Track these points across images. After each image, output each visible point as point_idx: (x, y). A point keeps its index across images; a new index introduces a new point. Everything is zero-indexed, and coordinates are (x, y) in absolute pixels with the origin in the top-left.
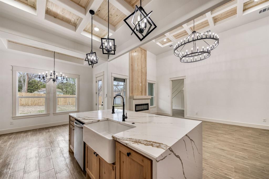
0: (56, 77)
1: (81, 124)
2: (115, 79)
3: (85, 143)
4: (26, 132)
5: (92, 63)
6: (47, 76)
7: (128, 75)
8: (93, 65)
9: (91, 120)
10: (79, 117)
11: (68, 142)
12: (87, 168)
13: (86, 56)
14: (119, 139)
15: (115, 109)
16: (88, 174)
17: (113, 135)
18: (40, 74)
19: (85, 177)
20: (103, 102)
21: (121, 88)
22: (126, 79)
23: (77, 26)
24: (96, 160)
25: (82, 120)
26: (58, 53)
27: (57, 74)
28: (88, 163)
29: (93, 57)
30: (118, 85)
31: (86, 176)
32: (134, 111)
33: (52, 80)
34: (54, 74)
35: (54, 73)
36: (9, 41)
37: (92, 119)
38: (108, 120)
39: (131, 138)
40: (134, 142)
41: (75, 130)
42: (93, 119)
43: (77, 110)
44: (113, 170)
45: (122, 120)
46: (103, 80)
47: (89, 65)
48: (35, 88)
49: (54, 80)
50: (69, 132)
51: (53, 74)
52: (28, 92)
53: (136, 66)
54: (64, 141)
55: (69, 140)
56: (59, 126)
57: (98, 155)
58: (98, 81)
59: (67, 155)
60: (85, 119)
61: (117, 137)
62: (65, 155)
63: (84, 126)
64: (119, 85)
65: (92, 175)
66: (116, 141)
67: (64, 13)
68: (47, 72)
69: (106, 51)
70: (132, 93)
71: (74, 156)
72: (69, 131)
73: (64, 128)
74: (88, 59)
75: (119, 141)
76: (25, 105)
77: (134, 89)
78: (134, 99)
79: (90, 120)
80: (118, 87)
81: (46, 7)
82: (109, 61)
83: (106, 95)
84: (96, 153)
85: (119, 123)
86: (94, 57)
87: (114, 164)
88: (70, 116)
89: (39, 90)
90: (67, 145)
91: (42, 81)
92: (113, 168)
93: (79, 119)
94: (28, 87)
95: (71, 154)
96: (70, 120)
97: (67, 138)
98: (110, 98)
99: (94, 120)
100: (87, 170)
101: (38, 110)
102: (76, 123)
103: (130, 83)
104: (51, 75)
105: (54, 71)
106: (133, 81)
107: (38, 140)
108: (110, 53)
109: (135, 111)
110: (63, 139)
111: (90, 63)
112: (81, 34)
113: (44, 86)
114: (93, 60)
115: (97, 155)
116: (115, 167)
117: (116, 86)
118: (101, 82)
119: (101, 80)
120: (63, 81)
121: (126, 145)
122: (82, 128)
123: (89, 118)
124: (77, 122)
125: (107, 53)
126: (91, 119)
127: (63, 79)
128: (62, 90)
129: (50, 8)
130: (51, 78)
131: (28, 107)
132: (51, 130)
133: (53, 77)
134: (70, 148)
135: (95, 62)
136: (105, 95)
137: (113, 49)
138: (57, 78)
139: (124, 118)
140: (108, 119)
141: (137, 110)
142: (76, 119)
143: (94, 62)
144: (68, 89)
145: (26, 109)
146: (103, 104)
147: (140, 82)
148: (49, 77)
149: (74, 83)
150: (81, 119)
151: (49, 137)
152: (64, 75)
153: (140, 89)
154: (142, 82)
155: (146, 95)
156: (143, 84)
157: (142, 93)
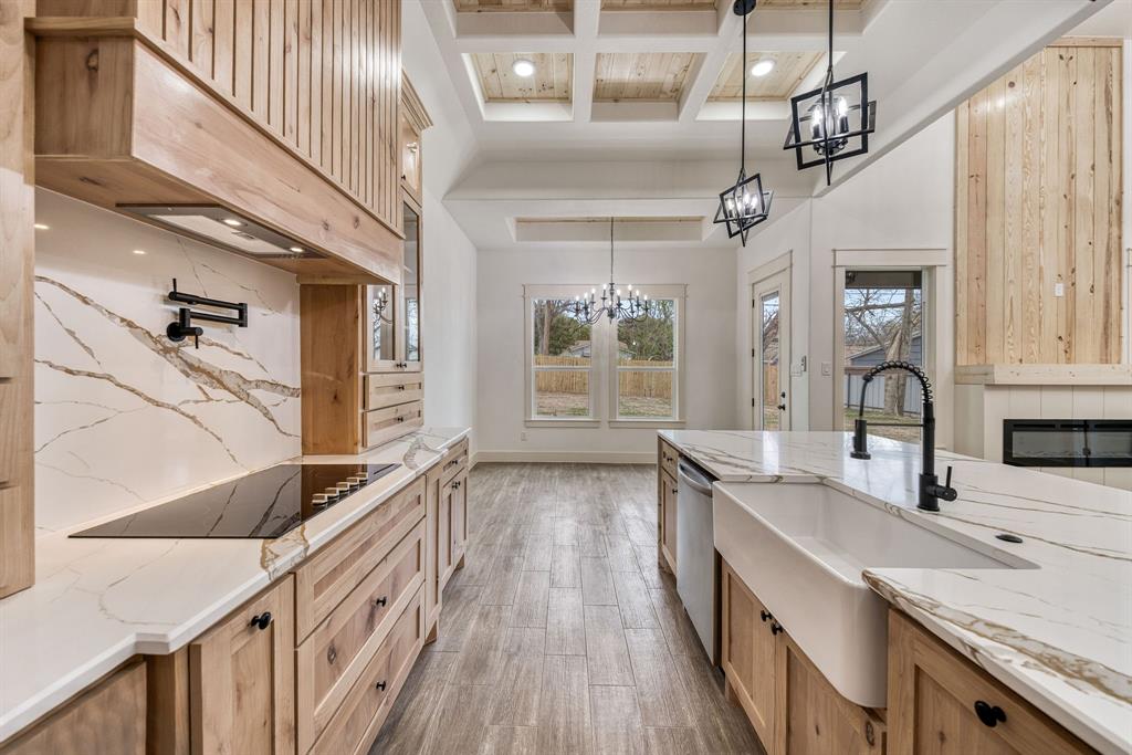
0: (616, 302)
1: (704, 479)
2: (855, 279)
3: (719, 558)
4: (550, 466)
5: (742, 225)
6: (593, 303)
7: (949, 244)
8: (744, 232)
9: (742, 467)
10: (694, 450)
11: (656, 529)
12: (730, 660)
13: (720, 202)
14: (909, 601)
15: (868, 436)
16: (731, 687)
17: (870, 570)
18: (577, 299)
19: (721, 695)
20: (787, 395)
21: (886, 320)
22: (931, 269)
23: (685, 93)
24: (772, 650)
25: (707, 464)
26: (622, 220)
27: (618, 292)
28: (733, 645)
29: (747, 198)
30: (868, 308)
31: (723, 693)
32: (994, 461)
33: (606, 311)
34: (612, 294)
35: (612, 289)
36: (519, 221)
37: (747, 467)
38: (822, 482)
39: (1008, 629)
40: (1032, 661)
41: (679, 496)
42: (748, 464)
43: (677, 420)
44: (872, 744)
45: (917, 500)
46: (785, 292)
47: (731, 235)
48: (564, 342)
49: (611, 315)
50: (660, 498)
51: (608, 295)
52: (550, 352)
53: (1014, 172)
54: (640, 522)
55: (660, 527)
56: (625, 465)
57: (781, 629)
58: (764, 298)
59: (653, 575)
60: (716, 461)
61: (897, 587)
62: (646, 574)
63: (716, 488)
64: (875, 307)
65: (752, 704)
66: (890, 605)
67: (642, 71)
68: (593, 291)
69: (817, 149)
70: (980, 345)
71: (678, 590)
72: (659, 492)
73: (639, 475)
74: (725, 212)
75: (914, 616)
76: (546, 391)
77: (994, 321)
78: (992, 386)
79: (737, 466)
80: (867, 318)
81: (595, 76)
82: (819, 196)
83: (804, 360)
84: (770, 616)
85: (899, 513)
86: (752, 196)
87: (874, 714)
88: (661, 439)
89: (572, 347)
90: (653, 540)
91: (582, 316)
92: (867, 732)
93: (694, 455)
94: (551, 338)
95: (664, 576)
96: (662, 454)
97: (652, 515)
98: (825, 374)
99: (753, 471)
100: (730, 669)
101: (572, 405)
102: (682, 468)
103: (963, 288)
104: (604, 299)
105: (612, 284)
106: (982, 277)
107: (575, 498)
108: (841, 153)
109: (1006, 462)
110: (636, 513)
111: (735, 227)
112: (698, 118)
113: (582, 333)
114: (747, 213)
115: (777, 629)
116: (884, 735)
117: (852, 311)
118: (775, 301)
119: (776, 294)
120: (635, 315)
121: (967, 653)
122: (709, 494)
123: (730, 456)
124: (686, 465)
125: (824, 157)
126: (740, 462)
127: (635, 308)
128: (629, 344)
129: (604, 78)
130: (604, 309)
131: (550, 395)
132: (604, 474)
133: (608, 303)
134: (661, 556)
135: (756, 220)
136: (797, 362)
137: (855, 126)
138: (619, 305)
139: (932, 493)
140: (825, 481)
141: (1017, 452)
142: (681, 455)
143: (753, 218)
144: (646, 341)
145: (546, 401)
146: (785, 401)
147: (1050, 274)
148: (598, 305)
149: (663, 316)
150: (702, 456)
151: (601, 498)
152: (638, 293)
153: (1053, 322)
154: (1074, 271)
155: (1114, 358)
156: (1083, 284)
157: (1068, 346)
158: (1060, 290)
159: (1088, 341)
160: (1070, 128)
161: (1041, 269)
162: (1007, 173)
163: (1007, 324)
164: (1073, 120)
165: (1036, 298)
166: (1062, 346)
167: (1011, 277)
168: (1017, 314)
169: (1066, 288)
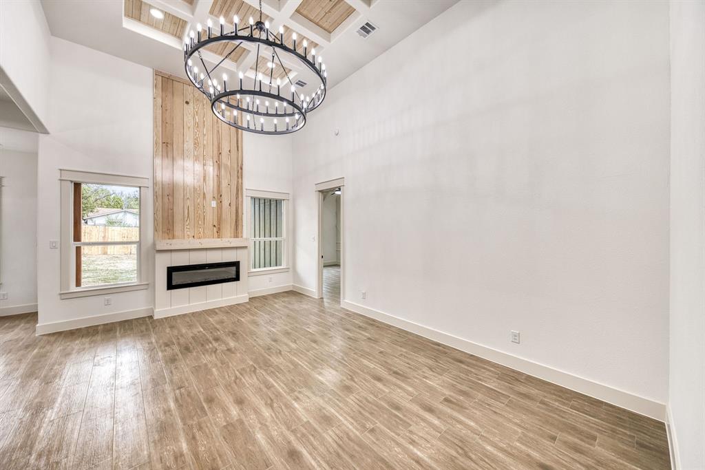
53: (189, 144)
77: (178, 217)
82: (44, 133)
106: (171, 195)
147: (209, 197)
153: (211, 218)
154: (221, 196)
155: (240, 235)
156: (226, 203)
157: (218, 229)
158: (214, 204)
159: (228, 228)
160: (218, 131)
161: (204, 194)
162: (185, 145)
163: (186, 219)
164: (220, 128)
165: (202, 207)
166: (215, 229)
167: (188, 196)
168: (191, 214)
169: (217, 204)
